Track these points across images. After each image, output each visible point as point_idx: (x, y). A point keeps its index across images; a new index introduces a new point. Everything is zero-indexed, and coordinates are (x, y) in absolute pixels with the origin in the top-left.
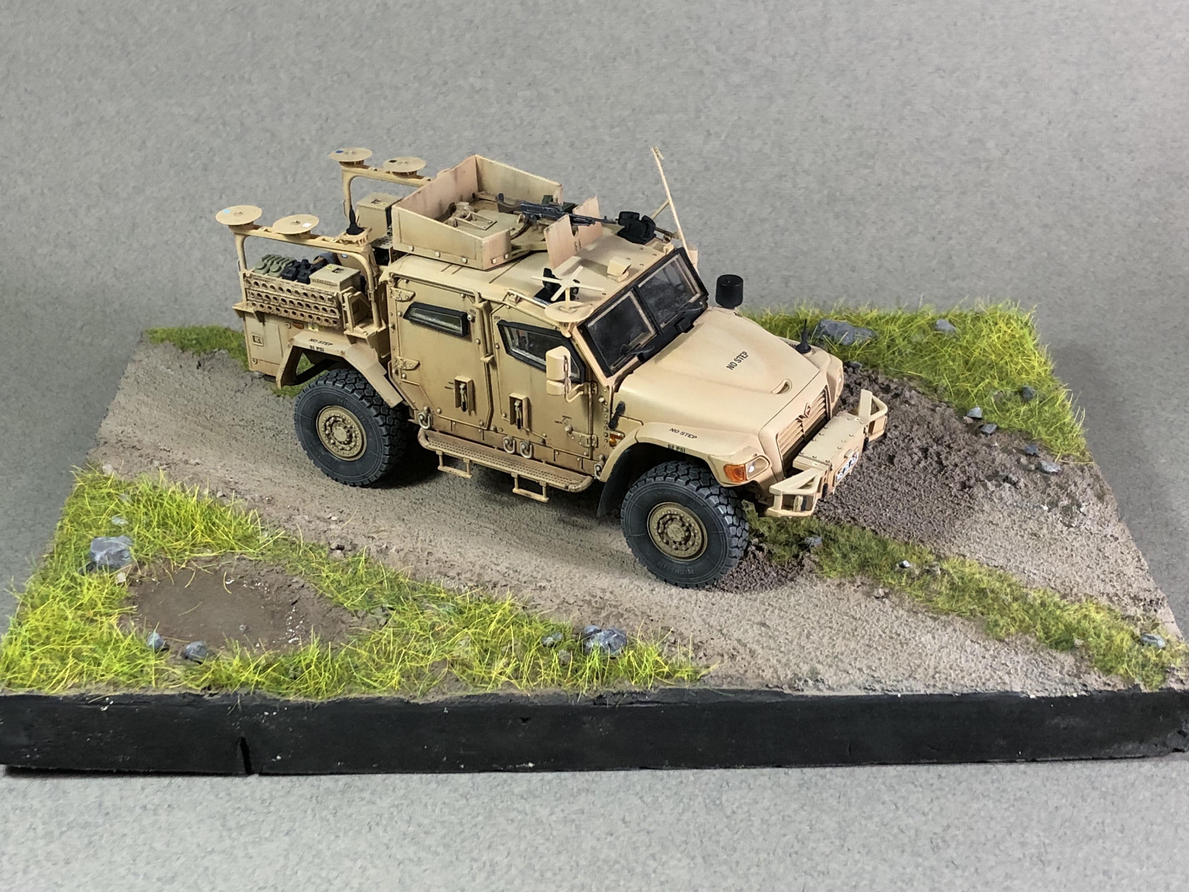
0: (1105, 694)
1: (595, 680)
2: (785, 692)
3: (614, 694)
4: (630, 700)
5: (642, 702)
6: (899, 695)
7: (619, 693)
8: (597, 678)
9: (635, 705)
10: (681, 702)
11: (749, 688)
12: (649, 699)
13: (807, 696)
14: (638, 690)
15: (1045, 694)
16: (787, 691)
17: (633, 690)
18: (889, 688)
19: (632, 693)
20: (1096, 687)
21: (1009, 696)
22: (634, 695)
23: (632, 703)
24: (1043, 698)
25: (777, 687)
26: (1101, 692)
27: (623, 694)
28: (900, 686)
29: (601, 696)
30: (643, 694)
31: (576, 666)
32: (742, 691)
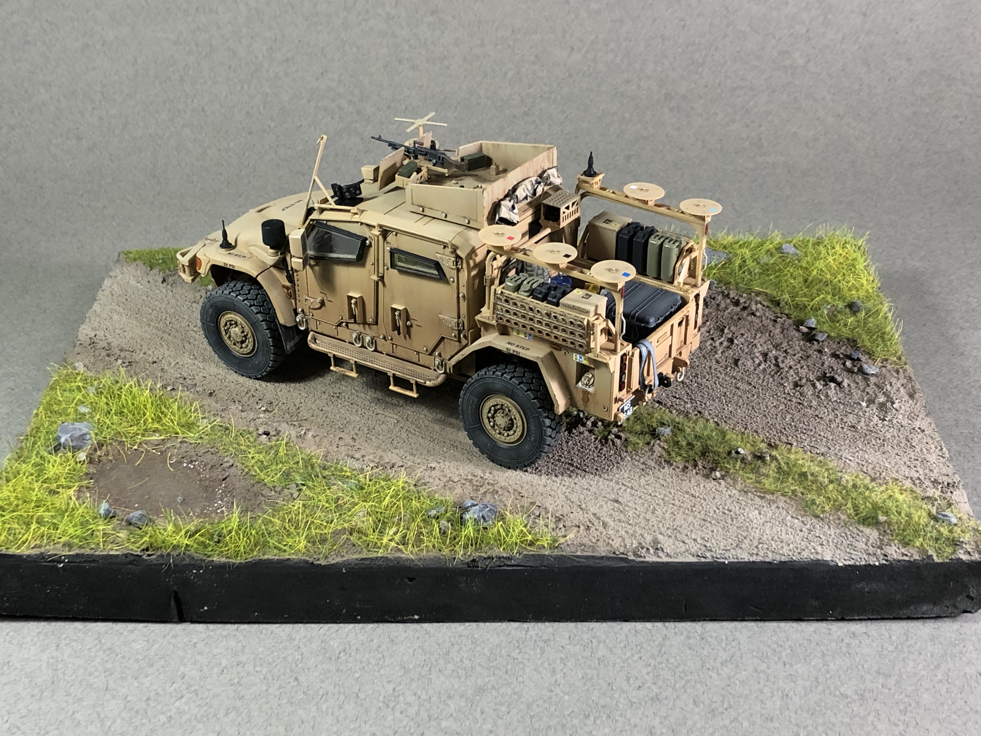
0: (902, 563)
1: (470, 546)
2: (630, 558)
3: (485, 559)
4: (498, 563)
5: (508, 566)
6: (726, 562)
7: (489, 558)
8: (472, 545)
9: (502, 568)
10: (542, 566)
11: (599, 555)
12: (515, 563)
13: (648, 562)
14: (505, 556)
15: (852, 563)
16: (632, 557)
17: (501, 556)
18: (718, 556)
19: (500, 558)
20: (895, 557)
21: (821, 564)
22: (502, 559)
23: (500, 566)
24: (850, 566)
25: (623, 554)
26: (899, 561)
27: (493, 559)
28: (727, 555)
29: (474, 560)
30: (509, 559)
31: (454, 534)
32: (593, 557)
